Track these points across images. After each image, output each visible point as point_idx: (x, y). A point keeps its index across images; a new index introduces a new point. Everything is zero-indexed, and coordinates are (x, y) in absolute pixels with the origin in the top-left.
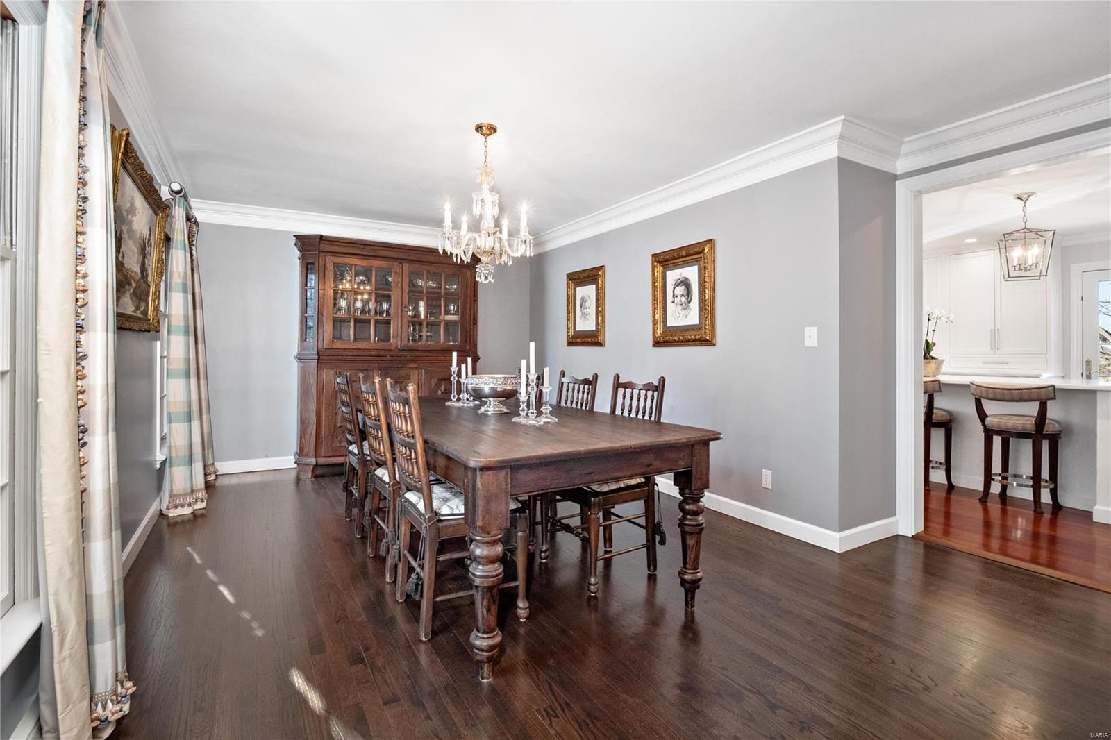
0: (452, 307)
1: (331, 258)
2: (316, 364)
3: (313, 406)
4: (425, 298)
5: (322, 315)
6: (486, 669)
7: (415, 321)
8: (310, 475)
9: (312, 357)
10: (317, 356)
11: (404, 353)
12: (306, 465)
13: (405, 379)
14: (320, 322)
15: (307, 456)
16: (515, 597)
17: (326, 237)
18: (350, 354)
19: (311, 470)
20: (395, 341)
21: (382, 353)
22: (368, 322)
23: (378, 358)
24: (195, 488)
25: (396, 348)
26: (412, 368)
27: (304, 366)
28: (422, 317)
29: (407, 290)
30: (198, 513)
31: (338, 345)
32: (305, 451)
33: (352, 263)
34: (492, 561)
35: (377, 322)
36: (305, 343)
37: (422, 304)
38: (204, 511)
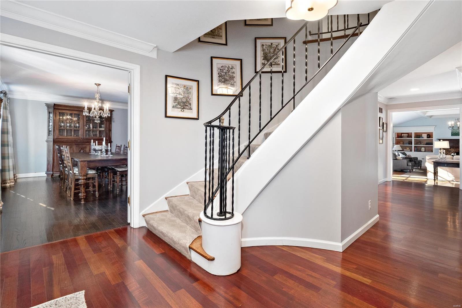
0: (103, 126)
1: (58, 111)
2: (52, 143)
3: (52, 156)
4: (92, 123)
5: (55, 128)
6: (83, 200)
7: (89, 130)
8: (50, 177)
9: (51, 141)
10: (53, 141)
11: (84, 140)
12: (50, 174)
13: (85, 148)
14: (54, 130)
15: (50, 171)
16: (96, 192)
17: (56, 104)
18: (65, 140)
19: (51, 176)
20: (81, 136)
21: (76, 140)
22: (71, 130)
23: (75, 141)
24: (10, 179)
25: (82, 138)
26: (87, 145)
27: (49, 144)
28: (91, 129)
29: (85, 121)
30: (12, 186)
31: (61, 137)
32: (49, 170)
33: (65, 112)
34: (83, 179)
35: (74, 130)
36: (49, 137)
37: (91, 125)
38: (14, 185)
